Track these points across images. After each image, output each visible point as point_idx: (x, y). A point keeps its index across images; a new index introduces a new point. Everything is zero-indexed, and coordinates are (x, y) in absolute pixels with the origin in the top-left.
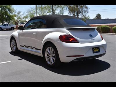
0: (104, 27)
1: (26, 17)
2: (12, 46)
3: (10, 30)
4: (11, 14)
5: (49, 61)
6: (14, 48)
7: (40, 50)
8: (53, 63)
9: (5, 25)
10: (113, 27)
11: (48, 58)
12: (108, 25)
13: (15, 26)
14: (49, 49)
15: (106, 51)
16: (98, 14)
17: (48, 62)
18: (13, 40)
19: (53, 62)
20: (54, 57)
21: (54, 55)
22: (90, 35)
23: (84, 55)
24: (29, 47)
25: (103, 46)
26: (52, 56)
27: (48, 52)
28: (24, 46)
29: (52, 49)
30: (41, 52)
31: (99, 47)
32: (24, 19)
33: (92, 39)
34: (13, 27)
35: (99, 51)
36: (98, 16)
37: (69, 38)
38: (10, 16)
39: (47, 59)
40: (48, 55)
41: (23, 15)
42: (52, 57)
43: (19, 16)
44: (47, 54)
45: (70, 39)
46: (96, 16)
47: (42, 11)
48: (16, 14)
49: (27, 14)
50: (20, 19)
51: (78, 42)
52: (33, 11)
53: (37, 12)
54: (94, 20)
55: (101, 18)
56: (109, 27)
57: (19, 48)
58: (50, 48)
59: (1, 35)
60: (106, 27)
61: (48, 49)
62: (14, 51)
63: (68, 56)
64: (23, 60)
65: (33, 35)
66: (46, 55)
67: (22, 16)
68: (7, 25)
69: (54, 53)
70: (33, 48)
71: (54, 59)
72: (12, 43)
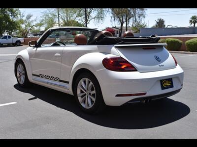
0: (172, 41)
1: (41, 25)
2: (18, 75)
3: (14, 46)
4: (15, 20)
5: (84, 102)
6: (23, 79)
7: (68, 82)
8: (91, 106)
9: (5, 37)
10: (187, 42)
11: (82, 97)
12: (177, 38)
13: (22, 40)
14: (85, 82)
15: (182, 85)
16: (160, 19)
17: (82, 104)
18: (20, 65)
19: (92, 104)
20: (93, 95)
21: (94, 92)
22: (157, 58)
23: (146, 93)
24: (48, 77)
25: (179, 77)
26: (90, 94)
27: (82, 87)
28: (39, 76)
29: (90, 82)
30: (70, 86)
31: (171, 79)
32: (37, 27)
33: (160, 65)
34: (19, 41)
35: (172, 86)
36: (161, 23)
37: (121, 63)
38: (14, 23)
39: (80, 99)
40: (82, 92)
41: (35, 20)
42: (89, 96)
43: (29, 23)
44: (81, 90)
45: (122, 65)
46: (157, 23)
47: (67, 14)
48: (24, 18)
49: (41, 19)
50: (30, 27)
51: (136, 70)
52: (52, 15)
53: (60, 16)
54: (153, 28)
55: (165, 26)
56: (181, 41)
57: (31, 79)
58: (87, 80)
59: (1, 55)
60: (175, 41)
61: (82, 82)
62: (21, 83)
63: (118, 96)
64: (38, 99)
65: (56, 56)
66: (79, 92)
67: (34, 23)
68: (9, 37)
69: (92, 89)
70: (55, 80)
71: (94, 100)
72: (19, 69)
